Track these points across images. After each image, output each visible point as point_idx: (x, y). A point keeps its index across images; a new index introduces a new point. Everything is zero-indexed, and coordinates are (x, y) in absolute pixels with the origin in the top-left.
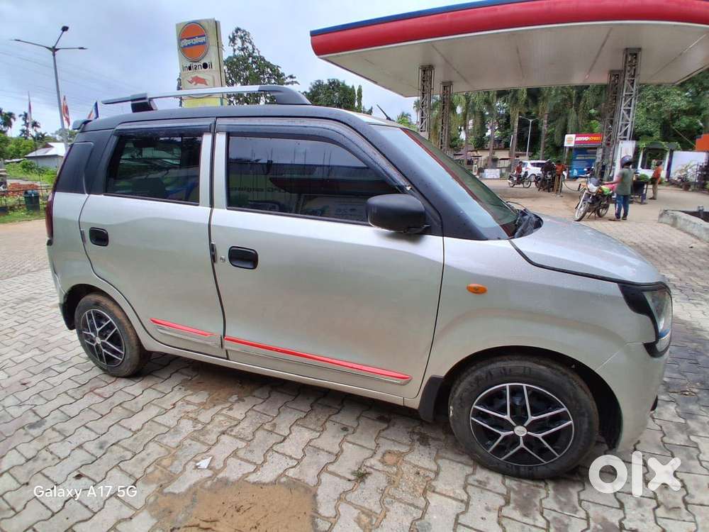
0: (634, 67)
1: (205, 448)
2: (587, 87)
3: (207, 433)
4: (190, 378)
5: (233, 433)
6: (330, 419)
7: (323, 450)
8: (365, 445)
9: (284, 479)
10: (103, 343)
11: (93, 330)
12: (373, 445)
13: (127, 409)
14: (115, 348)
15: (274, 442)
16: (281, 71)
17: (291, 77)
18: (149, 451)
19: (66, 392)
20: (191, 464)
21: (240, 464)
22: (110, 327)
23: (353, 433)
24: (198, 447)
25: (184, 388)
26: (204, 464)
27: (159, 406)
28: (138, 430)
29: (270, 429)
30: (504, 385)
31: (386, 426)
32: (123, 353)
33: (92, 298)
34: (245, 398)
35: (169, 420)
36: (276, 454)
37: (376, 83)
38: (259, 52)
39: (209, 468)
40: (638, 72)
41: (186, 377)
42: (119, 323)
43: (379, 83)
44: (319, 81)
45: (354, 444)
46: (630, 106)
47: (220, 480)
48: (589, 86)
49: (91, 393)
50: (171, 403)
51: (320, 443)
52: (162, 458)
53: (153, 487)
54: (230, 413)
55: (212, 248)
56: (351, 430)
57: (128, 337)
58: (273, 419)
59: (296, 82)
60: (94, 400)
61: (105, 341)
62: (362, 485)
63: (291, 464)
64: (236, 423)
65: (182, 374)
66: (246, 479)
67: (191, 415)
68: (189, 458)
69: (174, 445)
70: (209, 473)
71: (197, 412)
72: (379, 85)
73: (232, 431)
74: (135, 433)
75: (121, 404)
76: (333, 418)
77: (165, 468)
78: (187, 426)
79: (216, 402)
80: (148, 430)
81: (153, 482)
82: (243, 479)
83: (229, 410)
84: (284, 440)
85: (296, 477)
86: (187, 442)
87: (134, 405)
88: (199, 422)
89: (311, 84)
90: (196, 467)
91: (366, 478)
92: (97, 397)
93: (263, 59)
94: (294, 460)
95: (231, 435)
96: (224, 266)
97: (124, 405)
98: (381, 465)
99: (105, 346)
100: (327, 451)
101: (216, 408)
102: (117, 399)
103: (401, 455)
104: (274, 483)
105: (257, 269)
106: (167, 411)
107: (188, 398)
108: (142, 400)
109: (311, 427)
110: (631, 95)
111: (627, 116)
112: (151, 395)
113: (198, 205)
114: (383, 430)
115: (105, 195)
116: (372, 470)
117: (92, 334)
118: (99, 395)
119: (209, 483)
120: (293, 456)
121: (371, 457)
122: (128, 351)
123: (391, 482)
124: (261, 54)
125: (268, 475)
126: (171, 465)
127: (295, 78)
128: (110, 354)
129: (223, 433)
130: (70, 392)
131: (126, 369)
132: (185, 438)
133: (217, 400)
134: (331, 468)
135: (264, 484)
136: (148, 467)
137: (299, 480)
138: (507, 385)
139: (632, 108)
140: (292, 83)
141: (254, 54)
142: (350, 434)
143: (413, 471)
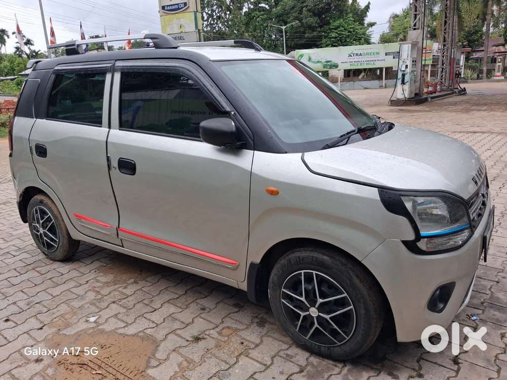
1: (97, 310)
3: (103, 301)
4: (105, 265)
5: (120, 303)
6: (196, 301)
7: (179, 320)
9: (141, 334)
10: (44, 232)
11: (38, 223)
12: (218, 321)
13: (54, 282)
14: (52, 236)
15: (146, 311)
18: (59, 309)
20: (84, 319)
21: (116, 322)
22: (49, 220)
23: (209, 312)
24: (93, 309)
25: (98, 272)
26: (92, 319)
27: (76, 282)
28: (57, 296)
29: (147, 303)
31: (237, 310)
32: (58, 241)
33: (39, 197)
34: (139, 282)
35: (80, 291)
36: (144, 319)
39: (95, 322)
41: (103, 264)
42: (55, 217)
45: (204, 319)
47: (99, 330)
50: (85, 281)
51: (179, 316)
52: (66, 314)
53: (54, 330)
54: (124, 291)
55: (108, 159)
56: (207, 310)
58: (153, 297)
60: (34, 275)
61: (46, 231)
62: (195, 345)
63: (151, 326)
64: (125, 297)
65: (101, 262)
66: (116, 331)
67: (96, 289)
68: (84, 315)
69: (78, 307)
70: (94, 325)
71: (102, 288)
73: (120, 301)
74: (54, 297)
75: (51, 279)
76: (198, 301)
77: (66, 320)
78: (91, 296)
79: (117, 282)
80: (63, 296)
81: (55, 327)
82: (114, 331)
83: (124, 288)
84: (154, 311)
85: (150, 334)
86: (86, 306)
87: (60, 280)
88: (100, 294)
90: (87, 321)
91: (201, 341)
94: (154, 324)
95: (118, 304)
96: (116, 172)
97: (52, 279)
99: (46, 235)
100: (181, 322)
101: (116, 286)
102: (49, 275)
105: (135, 175)
106: (81, 285)
107: (99, 278)
108: (66, 277)
112: (74, 274)
113: (101, 127)
114: (233, 313)
115: (46, 119)
116: (208, 337)
117: (38, 225)
118: (38, 272)
119: (91, 330)
121: (213, 329)
122: (61, 240)
123: (218, 346)
125: (131, 330)
126: (71, 318)
128: (49, 241)
129: (114, 302)
131: (59, 254)
132: (86, 303)
133: (119, 281)
134: (179, 332)
135: (127, 335)
136: (55, 318)
137: (152, 336)
142: (205, 313)
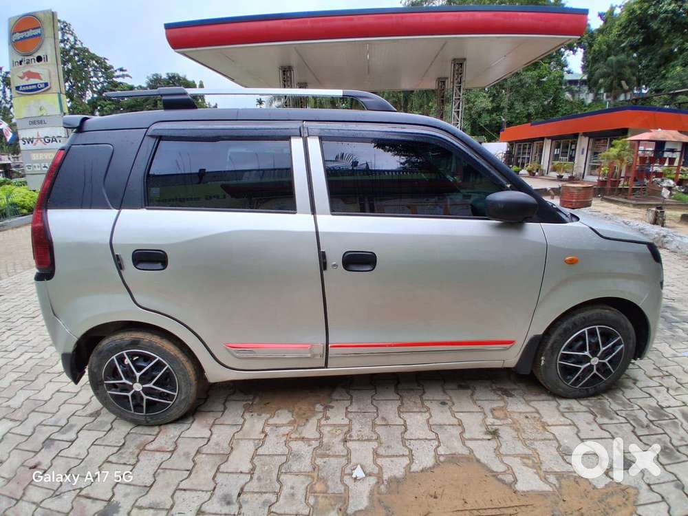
0: (460, 76)
2: (412, 92)
8: (472, 410)
16: (109, 63)
17: (121, 70)
19: (107, 461)
30: (583, 330)
37: (233, 80)
38: (82, 44)
40: (463, 79)
43: (236, 80)
44: (157, 75)
46: (459, 108)
48: (413, 91)
49: (143, 452)
57: (185, 375)
59: (127, 76)
72: (236, 82)
89: (148, 77)
92: (158, 454)
93: (87, 51)
98: (499, 421)
103: (501, 409)
104: (437, 464)
109: (415, 410)
110: (459, 99)
111: (456, 116)
120: (428, 438)
124: (84, 46)
127: (125, 71)
130: (113, 459)
138: (586, 329)
139: (460, 110)
140: (123, 76)
141: (77, 46)
143: (522, 416)
